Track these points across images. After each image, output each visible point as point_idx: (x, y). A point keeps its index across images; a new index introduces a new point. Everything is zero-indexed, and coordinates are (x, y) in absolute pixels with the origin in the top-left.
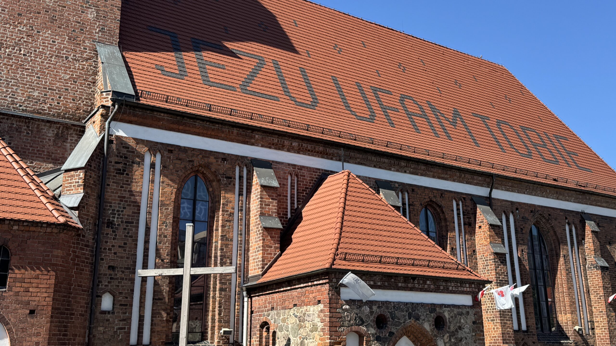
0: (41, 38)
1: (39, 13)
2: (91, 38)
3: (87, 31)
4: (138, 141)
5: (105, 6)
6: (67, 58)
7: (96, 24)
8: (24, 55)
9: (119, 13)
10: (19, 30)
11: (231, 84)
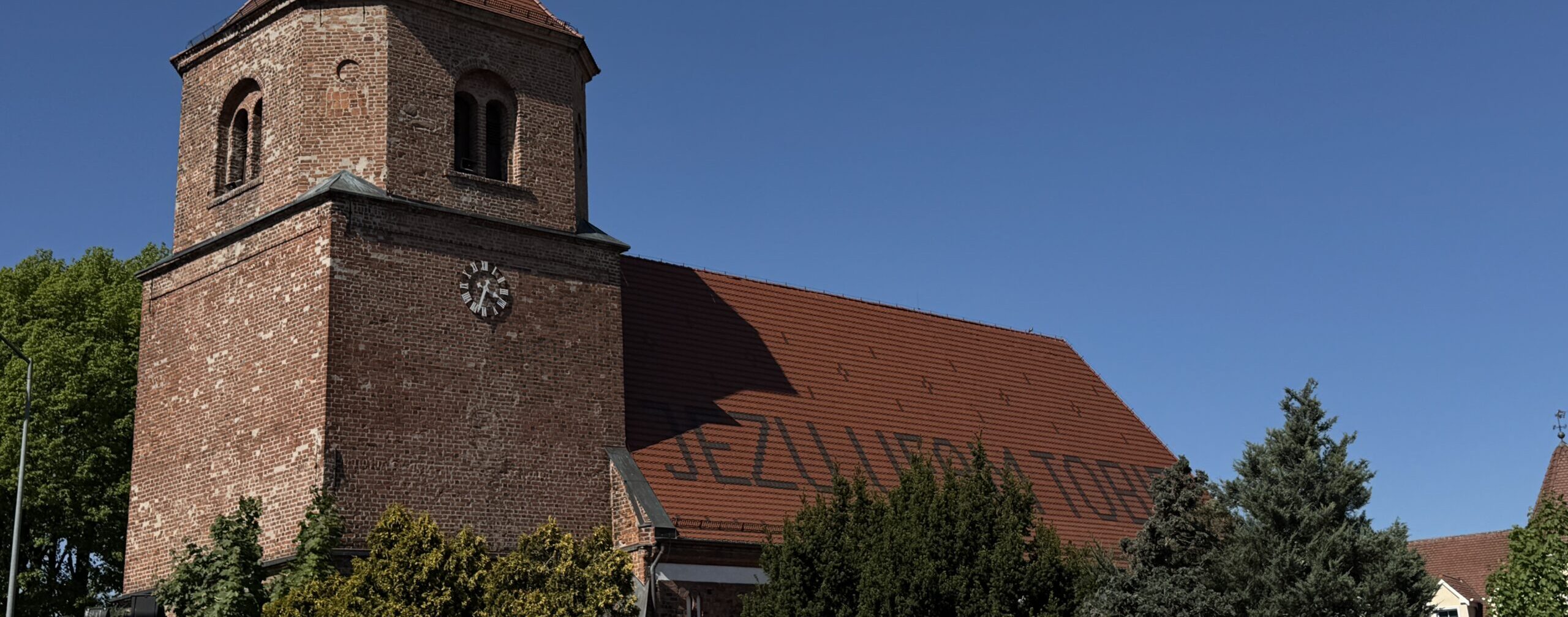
0: (554, 453)
1: (549, 421)
2: (599, 442)
3: (595, 434)
4: (679, 584)
5: (609, 396)
6: (580, 474)
7: (602, 422)
8: (542, 480)
9: (622, 401)
10: (534, 448)
11: (743, 475)
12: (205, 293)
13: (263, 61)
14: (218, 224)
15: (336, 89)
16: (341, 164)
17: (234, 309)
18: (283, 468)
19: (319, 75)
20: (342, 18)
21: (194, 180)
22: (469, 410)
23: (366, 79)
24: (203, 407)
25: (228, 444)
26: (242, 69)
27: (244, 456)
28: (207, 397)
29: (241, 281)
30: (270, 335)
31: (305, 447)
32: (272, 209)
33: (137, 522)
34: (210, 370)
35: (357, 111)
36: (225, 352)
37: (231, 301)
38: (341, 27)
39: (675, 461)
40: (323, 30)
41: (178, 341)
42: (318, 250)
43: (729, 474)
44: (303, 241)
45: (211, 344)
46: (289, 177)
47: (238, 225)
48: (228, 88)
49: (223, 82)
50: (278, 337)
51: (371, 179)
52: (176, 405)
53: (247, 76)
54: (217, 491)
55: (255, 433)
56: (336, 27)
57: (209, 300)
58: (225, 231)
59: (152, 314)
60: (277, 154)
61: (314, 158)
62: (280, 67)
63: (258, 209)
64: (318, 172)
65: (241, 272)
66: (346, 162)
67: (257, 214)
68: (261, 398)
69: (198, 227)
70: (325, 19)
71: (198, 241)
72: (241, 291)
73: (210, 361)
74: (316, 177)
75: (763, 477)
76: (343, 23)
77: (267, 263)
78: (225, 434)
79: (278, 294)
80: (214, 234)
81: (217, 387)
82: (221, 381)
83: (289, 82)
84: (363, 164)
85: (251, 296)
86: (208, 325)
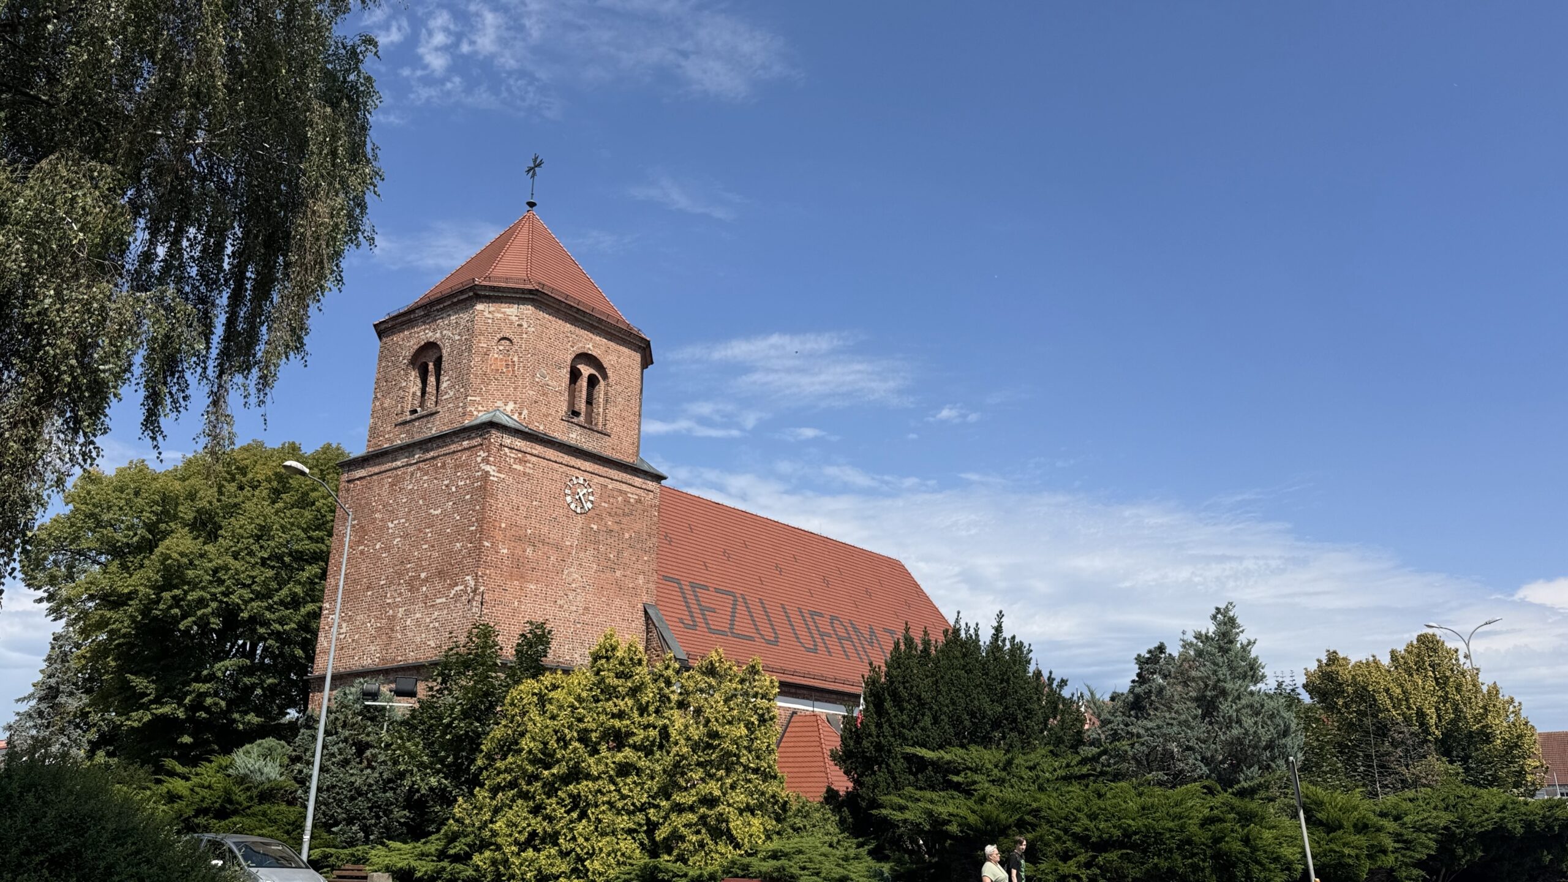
1: (612, 584)
2: (641, 600)
3: (639, 595)
5: (648, 571)
6: (628, 620)
7: (643, 587)
9: (655, 576)
10: (602, 601)
11: (724, 629)
12: (390, 480)
13: (444, 332)
14: (403, 436)
15: (496, 356)
16: (496, 405)
17: (411, 492)
18: (444, 600)
19: (485, 345)
20: (503, 310)
21: (386, 405)
22: (566, 572)
23: (516, 351)
24: (384, 555)
25: (402, 581)
26: (428, 336)
27: (412, 589)
28: (387, 549)
29: (418, 475)
30: (439, 511)
31: (462, 587)
32: (446, 429)
33: (327, 627)
34: (390, 531)
35: (509, 371)
36: (404, 520)
37: (410, 487)
38: (502, 315)
39: (684, 617)
40: (490, 316)
41: (366, 510)
42: (479, 459)
43: (716, 628)
44: (468, 453)
45: (392, 514)
46: (460, 409)
47: (418, 437)
48: (416, 347)
49: (412, 343)
50: (444, 512)
51: (515, 417)
52: (362, 553)
53: (431, 340)
54: (391, 611)
55: (423, 575)
56: (499, 315)
57: (392, 485)
58: (408, 441)
59: (348, 490)
60: (452, 393)
61: (478, 399)
62: (457, 337)
63: (435, 429)
64: (480, 408)
65: (419, 469)
66: (499, 404)
67: (433, 432)
68: (429, 554)
69: (387, 436)
70: (492, 309)
71: (385, 446)
72: (418, 481)
73: (391, 525)
74: (479, 411)
75: (735, 631)
76: (504, 313)
77: (439, 465)
78: (400, 575)
79: (447, 486)
80: (399, 442)
81: (395, 543)
82: (399, 539)
83: (464, 348)
84: (511, 406)
85: (426, 485)
86: (391, 502)
